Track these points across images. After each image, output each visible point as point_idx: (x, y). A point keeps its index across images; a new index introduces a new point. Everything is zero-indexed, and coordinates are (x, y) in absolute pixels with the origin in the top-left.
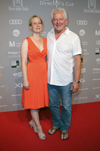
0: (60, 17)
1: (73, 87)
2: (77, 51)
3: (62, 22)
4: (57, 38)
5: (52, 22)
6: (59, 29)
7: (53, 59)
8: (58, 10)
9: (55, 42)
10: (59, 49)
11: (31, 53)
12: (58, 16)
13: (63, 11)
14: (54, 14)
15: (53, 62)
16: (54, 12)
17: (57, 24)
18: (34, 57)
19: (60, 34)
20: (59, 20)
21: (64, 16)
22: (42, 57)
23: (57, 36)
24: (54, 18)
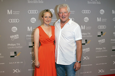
0: (64, 11)
1: (76, 66)
2: (78, 38)
3: (66, 15)
4: (62, 27)
5: (58, 14)
6: (64, 20)
7: (59, 44)
8: (63, 6)
9: (61, 30)
10: (63, 35)
11: (41, 39)
12: (63, 10)
13: (66, 6)
14: (60, 9)
15: (59, 46)
16: (60, 7)
17: (63, 16)
18: (44, 42)
19: (65, 23)
20: (64, 13)
21: (68, 10)
22: (50, 42)
23: (62, 25)
24: (60, 12)
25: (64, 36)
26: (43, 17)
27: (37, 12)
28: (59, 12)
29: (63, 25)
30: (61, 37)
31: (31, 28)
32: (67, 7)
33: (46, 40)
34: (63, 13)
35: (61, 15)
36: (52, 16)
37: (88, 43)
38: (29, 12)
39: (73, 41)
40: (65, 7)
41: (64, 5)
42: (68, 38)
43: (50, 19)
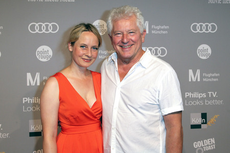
0: (128, 28)
3: (133, 38)
4: (122, 76)
5: (111, 37)
6: (127, 54)
7: (114, 126)
8: (123, 12)
9: (119, 84)
11: (66, 110)
12: (125, 25)
13: (134, 13)
14: (115, 21)
15: (114, 132)
16: (114, 16)
17: (123, 43)
18: (73, 120)
19: (130, 64)
20: (127, 35)
21: (138, 24)
22: (91, 120)
23: (122, 71)
24: (115, 30)
25: (128, 102)
26: (73, 44)
27: (54, 28)
28: (113, 31)
29: (124, 69)
30: (120, 107)
31: (38, 76)
32: (136, 16)
33: (79, 115)
34: (125, 33)
35: (118, 39)
36: (100, 44)
37: (209, 123)
38: (33, 28)
39: (156, 116)
40: (130, 15)
41: (128, 9)
42: (141, 108)
43: (94, 52)
